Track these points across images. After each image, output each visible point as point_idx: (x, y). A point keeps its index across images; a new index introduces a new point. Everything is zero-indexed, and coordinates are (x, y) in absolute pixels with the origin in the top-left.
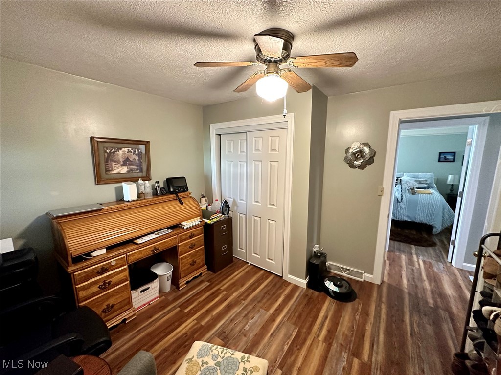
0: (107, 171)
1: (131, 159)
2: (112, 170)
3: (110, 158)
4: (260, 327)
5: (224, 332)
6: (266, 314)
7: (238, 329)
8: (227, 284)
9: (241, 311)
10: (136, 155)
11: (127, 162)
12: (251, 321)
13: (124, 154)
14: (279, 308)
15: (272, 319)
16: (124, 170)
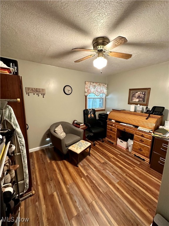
0: (131, 100)
1: (140, 96)
2: (133, 100)
3: (133, 96)
4: (107, 176)
5: (106, 164)
6: (116, 182)
7: (107, 168)
8: (140, 171)
9: (118, 172)
10: (143, 94)
11: (139, 97)
12: (111, 174)
13: (138, 94)
14: (120, 191)
15: (111, 183)
16: (137, 100)
